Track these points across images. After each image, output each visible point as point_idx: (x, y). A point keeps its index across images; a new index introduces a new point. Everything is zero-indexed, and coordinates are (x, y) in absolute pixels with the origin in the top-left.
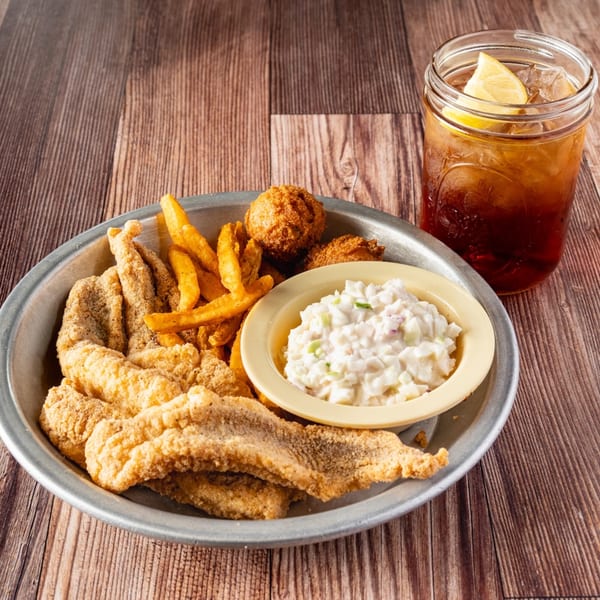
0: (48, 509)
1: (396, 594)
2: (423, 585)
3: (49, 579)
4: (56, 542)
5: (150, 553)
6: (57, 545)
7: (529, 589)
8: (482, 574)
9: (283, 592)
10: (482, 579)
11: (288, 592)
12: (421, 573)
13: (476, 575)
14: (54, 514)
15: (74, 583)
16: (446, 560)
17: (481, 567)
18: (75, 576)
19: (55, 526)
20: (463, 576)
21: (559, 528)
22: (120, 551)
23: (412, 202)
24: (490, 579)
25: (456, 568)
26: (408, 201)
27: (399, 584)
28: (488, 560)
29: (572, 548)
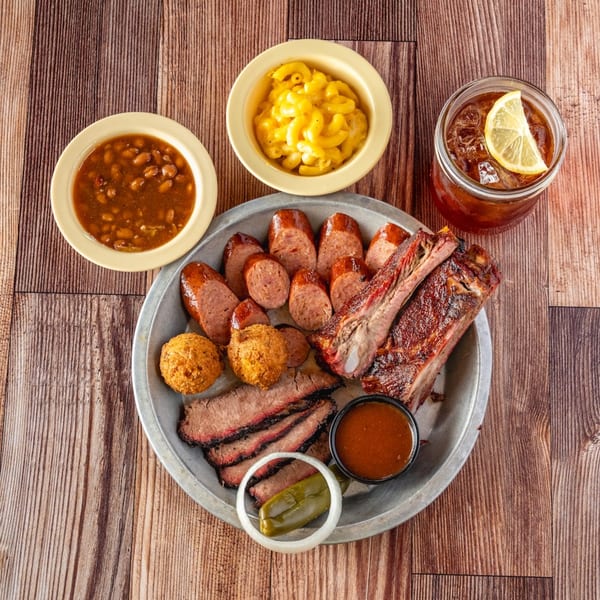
0: (132, 489)
1: (347, 567)
2: (364, 562)
3: (137, 547)
4: (139, 518)
5: (198, 529)
6: (140, 520)
7: (428, 567)
8: (401, 554)
9: (279, 563)
10: (401, 558)
11: (281, 564)
12: (364, 552)
13: (397, 555)
14: (137, 494)
15: (153, 551)
16: (380, 542)
17: (401, 549)
18: (153, 546)
19: (138, 504)
20: (389, 555)
21: (455, 519)
22: (180, 527)
23: (396, 170)
24: (406, 559)
25: (385, 549)
26: (393, 168)
27: (349, 560)
28: (406, 543)
29: (460, 535)
